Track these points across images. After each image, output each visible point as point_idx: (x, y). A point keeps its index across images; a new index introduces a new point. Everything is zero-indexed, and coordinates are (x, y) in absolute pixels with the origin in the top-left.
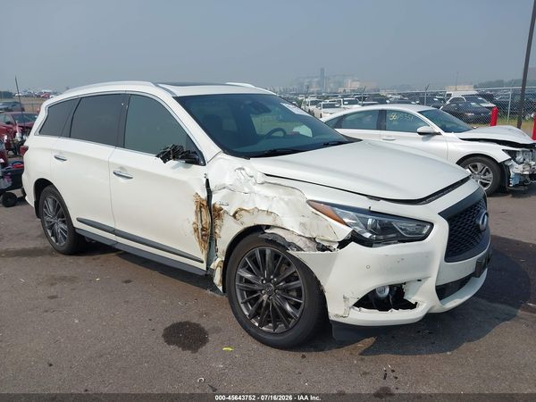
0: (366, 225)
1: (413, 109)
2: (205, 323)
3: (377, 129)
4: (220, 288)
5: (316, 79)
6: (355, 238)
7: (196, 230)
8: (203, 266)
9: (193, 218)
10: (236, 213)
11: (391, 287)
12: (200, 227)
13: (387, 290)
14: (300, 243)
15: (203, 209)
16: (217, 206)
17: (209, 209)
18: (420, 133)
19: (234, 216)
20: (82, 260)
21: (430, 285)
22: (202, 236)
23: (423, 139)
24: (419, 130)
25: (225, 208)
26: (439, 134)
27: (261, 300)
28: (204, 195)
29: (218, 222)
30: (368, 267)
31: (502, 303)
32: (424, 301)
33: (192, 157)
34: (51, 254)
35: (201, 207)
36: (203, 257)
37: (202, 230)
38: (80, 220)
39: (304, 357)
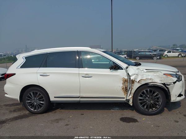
5: (24, 49)
7: (123, 89)
8: (125, 99)
9: (122, 85)
10: (139, 81)
12: (125, 87)
15: (126, 82)
16: (133, 80)
19: (139, 82)
22: (125, 90)
25: (135, 80)
27: (148, 104)
28: (126, 78)
35: (125, 81)
36: (125, 96)
37: (125, 88)
38: (56, 97)
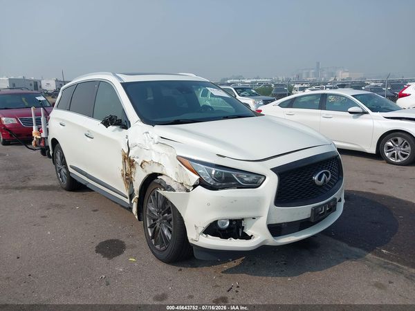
0: (211, 174)
1: (348, 93)
2: (127, 242)
3: (319, 109)
4: (137, 217)
5: (313, 71)
6: (202, 183)
7: (123, 175)
8: (128, 201)
9: (121, 167)
10: (142, 163)
11: (231, 221)
12: (125, 173)
13: (228, 223)
14: (174, 186)
16: (132, 158)
17: (129, 161)
18: (350, 113)
19: (141, 166)
20: (74, 195)
21: (262, 223)
22: (126, 179)
23: (354, 117)
24: (350, 110)
25: (136, 160)
26: (367, 113)
28: (126, 151)
29: (133, 170)
30: (209, 204)
31: (360, 247)
32: (259, 235)
33: (124, 124)
34: (58, 190)
35: (125, 159)
36: (127, 195)
37: (126, 175)
38: (72, 167)
39: (181, 270)
